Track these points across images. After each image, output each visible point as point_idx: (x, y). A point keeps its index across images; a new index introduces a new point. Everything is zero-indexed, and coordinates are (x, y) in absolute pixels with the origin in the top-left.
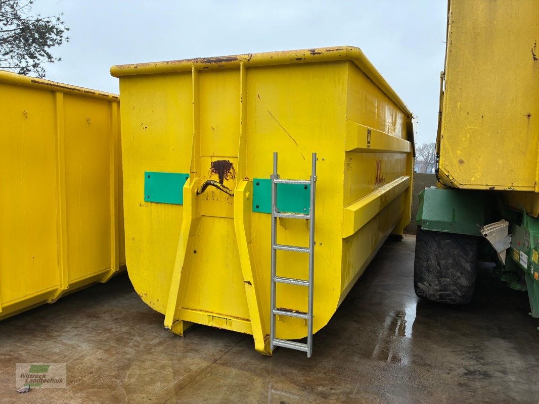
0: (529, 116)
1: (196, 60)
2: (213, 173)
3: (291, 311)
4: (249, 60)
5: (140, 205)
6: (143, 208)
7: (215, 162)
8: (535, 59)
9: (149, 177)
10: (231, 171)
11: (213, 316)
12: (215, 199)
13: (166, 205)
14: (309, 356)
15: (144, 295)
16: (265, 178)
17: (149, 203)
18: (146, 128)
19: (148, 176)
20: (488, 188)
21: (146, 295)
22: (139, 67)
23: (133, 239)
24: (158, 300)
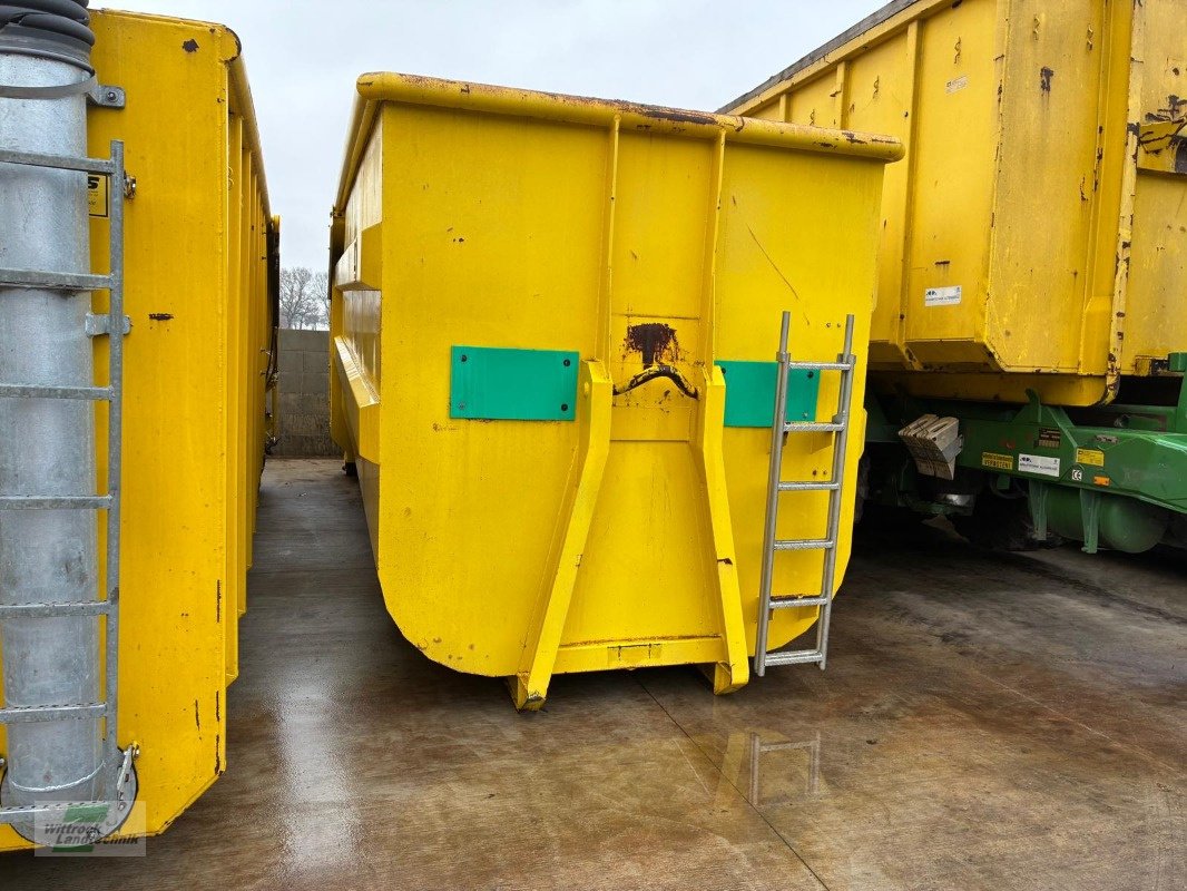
0: (1076, 274)
1: (624, 106)
2: (631, 350)
3: (796, 598)
4: (739, 130)
5: (435, 428)
6: (446, 434)
7: (636, 327)
8: (1083, 199)
9: (464, 359)
10: (671, 344)
11: (620, 647)
12: (633, 403)
13: (510, 425)
14: (823, 666)
15: (432, 645)
16: (737, 360)
17: (463, 423)
18: (461, 240)
19: (462, 356)
20: (1034, 370)
21: (439, 641)
22: (474, 93)
23: (408, 511)
24: (472, 647)
